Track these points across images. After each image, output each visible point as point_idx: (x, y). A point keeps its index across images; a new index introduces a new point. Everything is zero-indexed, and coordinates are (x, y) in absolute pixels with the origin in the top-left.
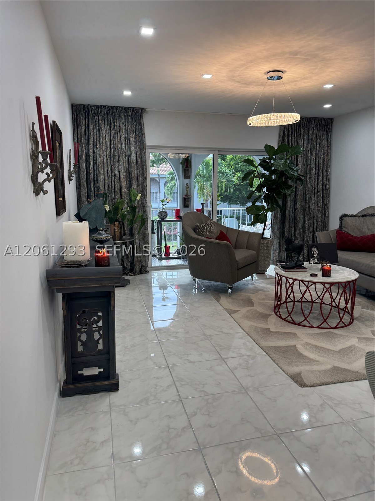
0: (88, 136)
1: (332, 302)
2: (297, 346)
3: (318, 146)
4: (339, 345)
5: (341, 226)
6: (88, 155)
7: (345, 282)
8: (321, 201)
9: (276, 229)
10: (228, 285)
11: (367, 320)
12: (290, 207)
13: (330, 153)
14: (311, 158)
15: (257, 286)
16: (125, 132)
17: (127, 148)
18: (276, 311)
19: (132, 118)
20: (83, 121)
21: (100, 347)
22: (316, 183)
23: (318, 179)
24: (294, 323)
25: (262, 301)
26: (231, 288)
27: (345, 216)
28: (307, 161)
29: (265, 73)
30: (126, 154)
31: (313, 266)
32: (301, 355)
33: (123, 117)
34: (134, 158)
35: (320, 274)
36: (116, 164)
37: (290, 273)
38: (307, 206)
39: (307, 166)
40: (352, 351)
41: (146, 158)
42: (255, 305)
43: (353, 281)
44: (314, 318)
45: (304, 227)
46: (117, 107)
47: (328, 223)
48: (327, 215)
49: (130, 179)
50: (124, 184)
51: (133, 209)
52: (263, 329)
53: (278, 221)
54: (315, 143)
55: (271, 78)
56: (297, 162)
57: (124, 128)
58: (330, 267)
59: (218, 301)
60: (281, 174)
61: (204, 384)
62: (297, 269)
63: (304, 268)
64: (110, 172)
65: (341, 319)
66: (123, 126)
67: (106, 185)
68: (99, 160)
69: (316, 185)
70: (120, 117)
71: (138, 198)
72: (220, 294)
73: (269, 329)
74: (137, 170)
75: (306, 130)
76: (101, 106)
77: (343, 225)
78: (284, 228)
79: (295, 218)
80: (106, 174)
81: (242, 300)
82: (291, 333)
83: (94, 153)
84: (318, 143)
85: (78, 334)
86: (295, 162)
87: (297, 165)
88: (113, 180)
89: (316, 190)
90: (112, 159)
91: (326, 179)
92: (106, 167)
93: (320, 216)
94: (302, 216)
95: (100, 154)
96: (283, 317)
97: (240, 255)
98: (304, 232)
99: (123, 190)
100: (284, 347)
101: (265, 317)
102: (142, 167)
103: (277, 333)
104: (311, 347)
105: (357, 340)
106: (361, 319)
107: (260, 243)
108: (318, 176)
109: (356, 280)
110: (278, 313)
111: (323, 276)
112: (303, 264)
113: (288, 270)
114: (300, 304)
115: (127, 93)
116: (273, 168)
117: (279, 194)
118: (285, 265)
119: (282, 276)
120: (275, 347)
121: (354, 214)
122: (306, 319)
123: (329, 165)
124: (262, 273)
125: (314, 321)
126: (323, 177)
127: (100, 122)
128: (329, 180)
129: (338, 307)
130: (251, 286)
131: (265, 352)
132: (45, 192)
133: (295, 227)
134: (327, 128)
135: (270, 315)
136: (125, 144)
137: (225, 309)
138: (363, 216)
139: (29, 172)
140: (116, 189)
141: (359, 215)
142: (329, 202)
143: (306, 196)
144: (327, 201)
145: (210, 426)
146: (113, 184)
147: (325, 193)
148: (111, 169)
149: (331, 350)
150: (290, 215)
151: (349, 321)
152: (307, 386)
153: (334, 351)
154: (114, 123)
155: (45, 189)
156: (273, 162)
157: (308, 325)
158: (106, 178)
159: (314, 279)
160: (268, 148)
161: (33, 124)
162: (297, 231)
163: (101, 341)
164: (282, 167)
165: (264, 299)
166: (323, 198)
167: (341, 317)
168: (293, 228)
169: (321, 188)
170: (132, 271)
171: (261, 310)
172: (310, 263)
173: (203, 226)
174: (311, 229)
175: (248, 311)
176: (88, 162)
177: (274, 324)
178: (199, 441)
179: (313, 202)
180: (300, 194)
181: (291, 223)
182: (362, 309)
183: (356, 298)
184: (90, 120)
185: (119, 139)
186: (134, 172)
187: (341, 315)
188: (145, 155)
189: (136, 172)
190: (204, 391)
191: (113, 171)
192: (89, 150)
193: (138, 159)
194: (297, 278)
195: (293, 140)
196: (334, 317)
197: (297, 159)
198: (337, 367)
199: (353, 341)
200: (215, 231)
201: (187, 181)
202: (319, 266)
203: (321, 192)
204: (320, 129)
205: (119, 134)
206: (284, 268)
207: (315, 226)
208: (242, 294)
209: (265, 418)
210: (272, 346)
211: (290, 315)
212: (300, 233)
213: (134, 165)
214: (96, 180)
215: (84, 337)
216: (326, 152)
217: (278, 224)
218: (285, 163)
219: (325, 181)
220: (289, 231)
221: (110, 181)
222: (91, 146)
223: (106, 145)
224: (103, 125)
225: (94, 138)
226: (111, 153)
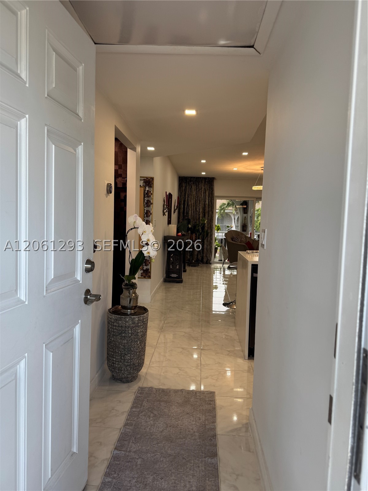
0: (186, 191)
6: (184, 201)
16: (204, 189)
17: (204, 197)
19: (208, 182)
20: (184, 185)
30: (204, 200)
34: (207, 202)
36: (198, 205)
41: (214, 202)
49: (204, 213)
50: (201, 215)
51: (203, 228)
64: (194, 209)
66: (202, 186)
67: (192, 216)
68: (189, 203)
70: (202, 182)
71: (205, 222)
74: (208, 208)
76: (193, 177)
80: (193, 211)
83: (188, 200)
88: (196, 213)
90: (196, 203)
92: (193, 207)
95: (190, 201)
99: (201, 218)
102: (211, 207)
115: (204, 173)
127: (192, 185)
136: (203, 195)
140: (197, 218)
146: (196, 215)
154: (199, 185)
170: (202, 262)
173: (237, 237)
176: (184, 204)
184: (187, 184)
185: (200, 193)
189: (208, 210)
191: (196, 209)
192: (185, 198)
193: (210, 202)
201: (245, 215)
205: (200, 191)
213: (207, 206)
214: (188, 213)
221: (194, 214)
222: (187, 196)
223: (194, 196)
224: (193, 187)
225: (188, 192)
226: (196, 200)
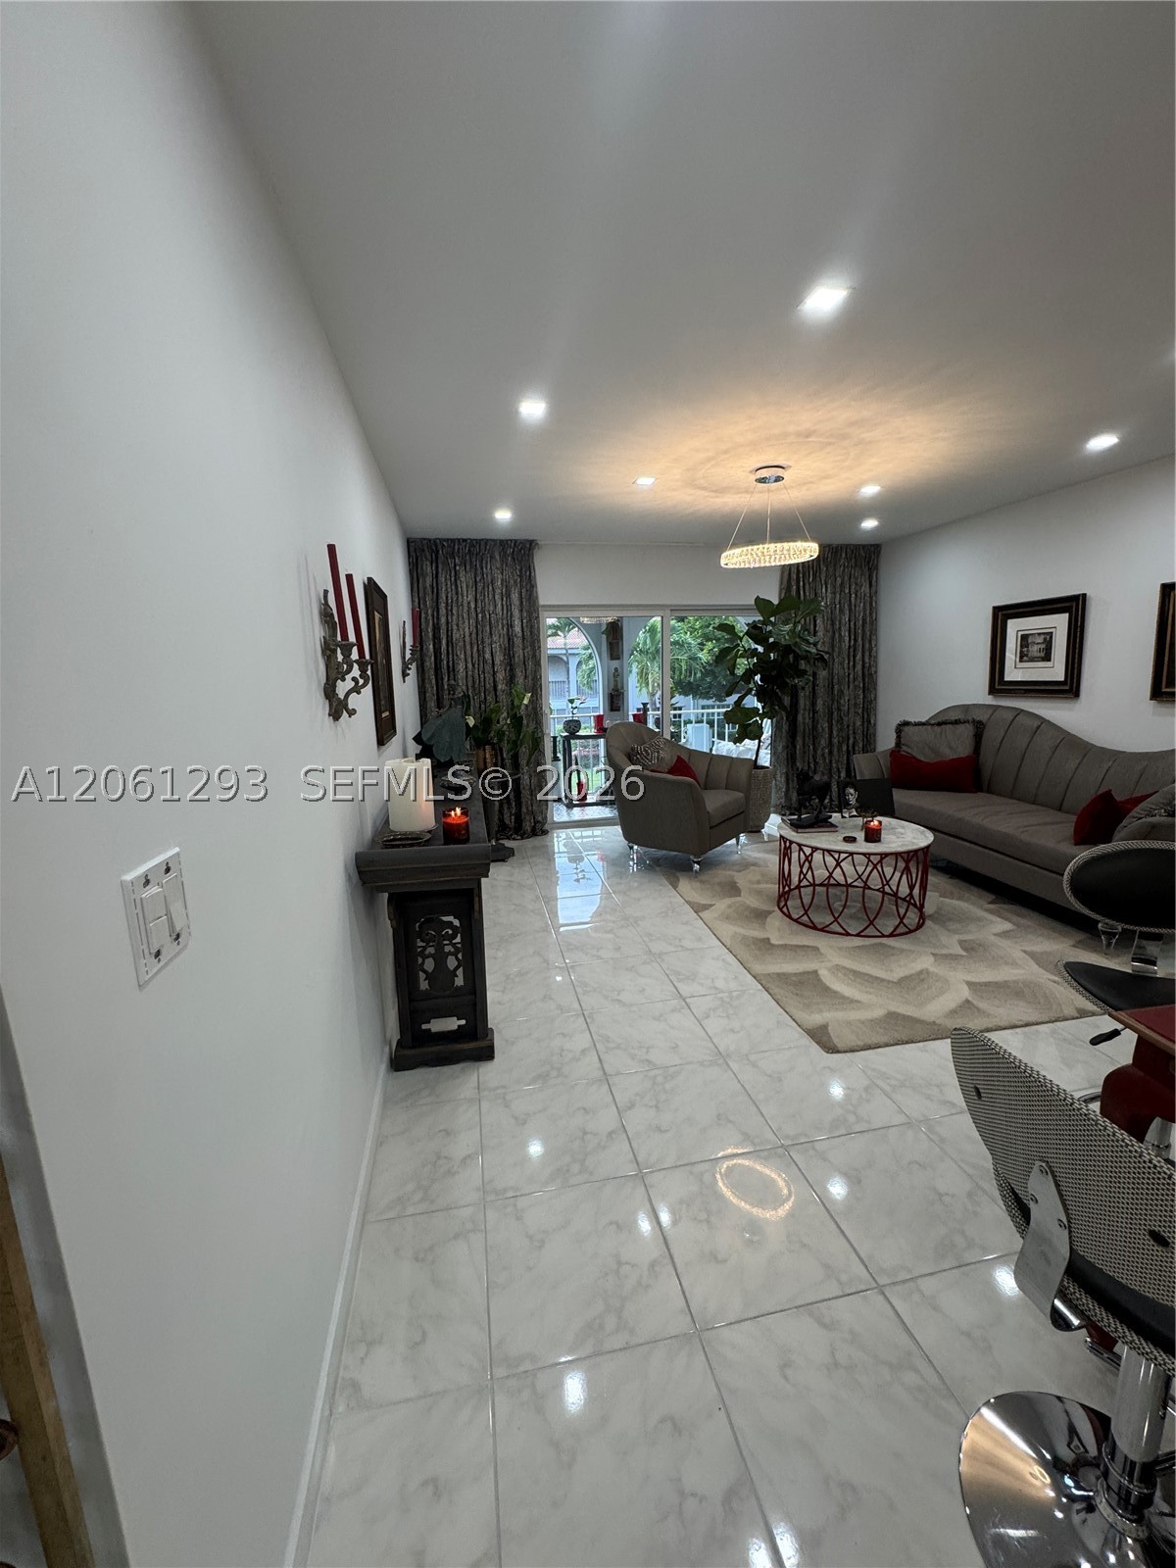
0: (437, 592)
1: (884, 886)
2: (820, 972)
3: (853, 596)
4: (898, 970)
5: (898, 744)
6: (436, 628)
7: (908, 852)
8: (862, 697)
9: (780, 749)
10: (692, 857)
11: (950, 920)
12: (805, 709)
13: (876, 608)
14: (841, 619)
15: (745, 857)
16: (502, 584)
17: (505, 612)
18: (782, 904)
19: (513, 559)
20: (428, 569)
21: (459, 981)
22: (851, 664)
23: (854, 657)
24: (814, 927)
25: (755, 886)
26: (698, 863)
27: (906, 724)
28: (833, 624)
29: (751, 472)
30: (505, 622)
31: (849, 822)
32: (827, 989)
33: (498, 557)
34: (517, 629)
35: (860, 836)
36: (487, 641)
37: (805, 835)
38: (835, 706)
39: (834, 633)
40: (923, 980)
41: (539, 627)
42: (742, 894)
43: (922, 849)
44: (851, 917)
45: (830, 744)
46: (488, 540)
47: (875, 735)
48: (872, 722)
49: (511, 665)
50: (500, 676)
51: (517, 721)
52: (757, 939)
53: (784, 734)
54: (847, 591)
55: (762, 480)
56: (815, 626)
57: (500, 576)
58: (880, 822)
59: (675, 887)
60: (787, 650)
61: (648, 1048)
62: (819, 827)
63: (832, 825)
64: (475, 655)
65: (902, 919)
66: (498, 574)
67: (470, 679)
68: (456, 636)
69: (851, 668)
70: (492, 557)
71: (526, 702)
72: (678, 874)
73: (768, 939)
74: (523, 650)
75: (831, 570)
76: (459, 540)
77: (903, 740)
78: (795, 747)
79: (814, 728)
80: (469, 660)
81: (719, 884)
82: (808, 947)
83: (447, 623)
84: (853, 590)
85: (420, 960)
86: (812, 626)
87: (815, 632)
88: (481, 669)
89: (851, 676)
90: (480, 633)
91: (870, 655)
92: (468, 647)
93: (859, 723)
94: (826, 725)
95: (457, 625)
96: (795, 916)
97: (715, 801)
98: (831, 753)
99: (500, 687)
100: (795, 974)
101: (760, 916)
102: (533, 644)
103: (784, 947)
104: (845, 974)
105: (932, 959)
106: (941, 918)
107: (750, 776)
108: (854, 651)
109: (928, 847)
110: (785, 909)
111: (868, 839)
112: (831, 817)
113: (803, 830)
114: (824, 889)
115: (503, 516)
116: (771, 640)
117: (783, 686)
118: (797, 820)
119: (791, 842)
120: (778, 974)
121: (923, 720)
122: (836, 920)
123: (874, 631)
124: (755, 830)
125: (852, 922)
126: (863, 652)
127: (458, 568)
128: (876, 657)
129: (895, 895)
130: (736, 857)
131: (762, 985)
132: (352, 713)
133: (814, 744)
134: (869, 563)
135: (770, 912)
136: (502, 604)
137: (688, 902)
138: (939, 724)
139: (319, 682)
140: (488, 686)
141: (933, 722)
142: (875, 698)
143: (833, 688)
144: (873, 696)
145: (659, 1129)
146: (482, 676)
147: (868, 682)
148: (478, 650)
149: (883, 980)
150: (804, 723)
151: (917, 920)
152: (838, 1052)
153: (889, 981)
154: (482, 568)
155: (350, 707)
156: (769, 628)
157: (841, 930)
158: (470, 666)
159: (850, 847)
160: (761, 604)
161: (326, 592)
162: (819, 752)
163: (460, 972)
164: (787, 637)
165: (759, 882)
166: (864, 691)
167: (902, 915)
168: (811, 747)
169: (860, 673)
170: (518, 831)
171: (753, 902)
172: (843, 817)
173: (645, 750)
174: (844, 748)
175: (730, 906)
176: (436, 639)
177: (777, 929)
178: (639, 1159)
179: (846, 698)
180: (821, 684)
181: (807, 739)
182: (941, 899)
183: (929, 877)
184: (440, 566)
185: (490, 596)
186: (519, 652)
187: (902, 911)
188: (538, 623)
189: (522, 654)
190: (647, 1060)
191: (481, 653)
192: (438, 618)
193: (525, 629)
194: (819, 845)
195: (807, 586)
196: (888, 915)
197: (815, 621)
198: (894, 1013)
199: (924, 962)
200: (668, 756)
201: (615, 664)
202: (860, 821)
203: (860, 679)
204: (856, 565)
205: (491, 588)
206: (797, 826)
207: (851, 741)
208: (720, 872)
209: (762, 1113)
210: (773, 974)
211: (806, 913)
212: (823, 755)
213: (518, 641)
214: (452, 670)
215: (429, 965)
216: (868, 608)
217: (784, 740)
218: (793, 631)
219: (867, 660)
220: (804, 753)
221: (476, 671)
222: (443, 611)
223: (469, 608)
224: (462, 574)
225: (447, 597)
226: (477, 622)
